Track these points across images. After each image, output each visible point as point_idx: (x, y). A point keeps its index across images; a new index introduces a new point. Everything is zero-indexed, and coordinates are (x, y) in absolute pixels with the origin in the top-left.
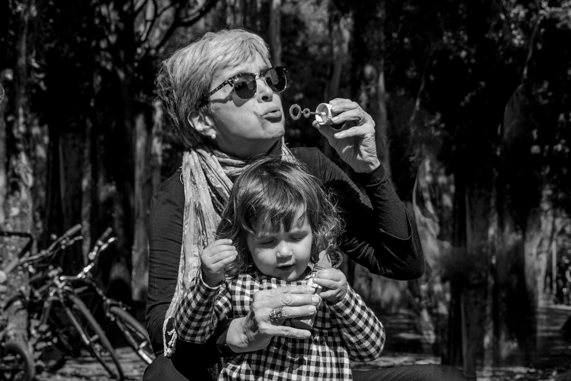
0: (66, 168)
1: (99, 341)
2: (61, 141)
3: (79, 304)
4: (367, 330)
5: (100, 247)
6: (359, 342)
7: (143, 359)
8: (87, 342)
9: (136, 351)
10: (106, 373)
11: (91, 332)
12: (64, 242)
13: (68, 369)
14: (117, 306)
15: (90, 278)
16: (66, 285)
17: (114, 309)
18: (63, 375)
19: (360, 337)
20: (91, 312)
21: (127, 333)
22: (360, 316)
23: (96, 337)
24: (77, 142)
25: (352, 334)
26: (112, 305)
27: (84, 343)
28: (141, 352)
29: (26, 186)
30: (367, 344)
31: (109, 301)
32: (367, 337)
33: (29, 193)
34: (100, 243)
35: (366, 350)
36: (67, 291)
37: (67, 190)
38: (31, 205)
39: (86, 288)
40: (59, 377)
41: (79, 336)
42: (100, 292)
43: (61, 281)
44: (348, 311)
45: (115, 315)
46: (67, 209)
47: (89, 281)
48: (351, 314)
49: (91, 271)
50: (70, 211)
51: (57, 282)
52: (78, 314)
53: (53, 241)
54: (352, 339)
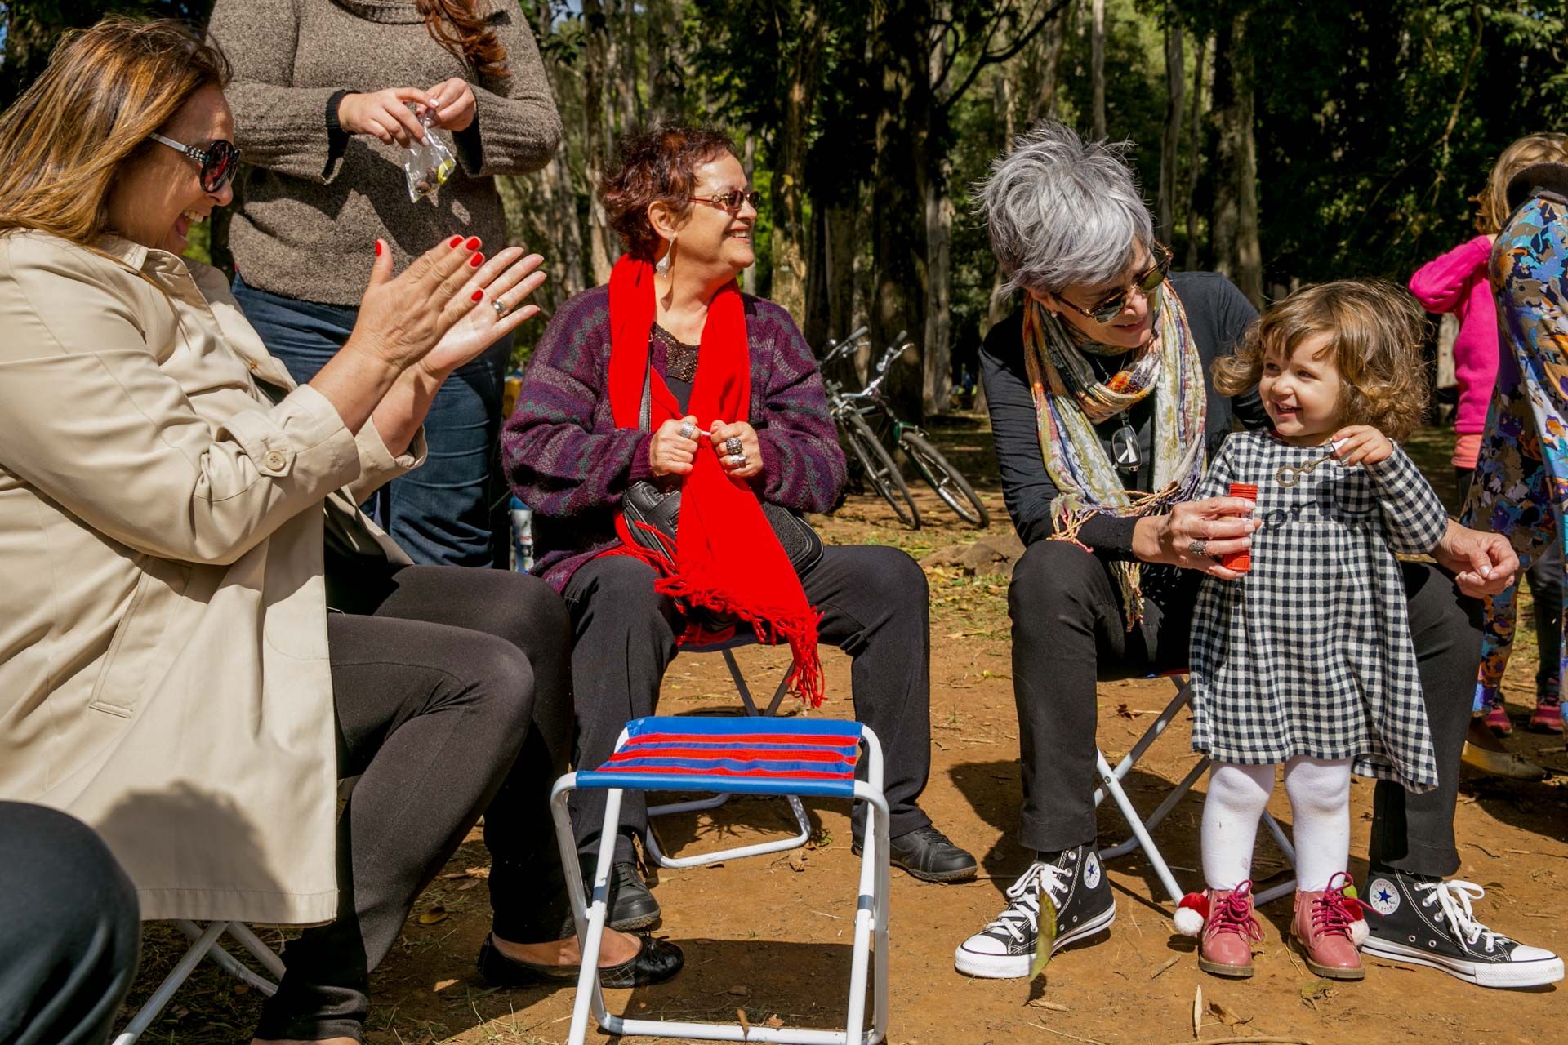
0: (833, 246)
1: (888, 476)
2: (827, 212)
3: (864, 429)
4: (1420, 506)
5: (891, 355)
6: (1407, 523)
7: (942, 498)
8: (874, 477)
9: (936, 489)
10: (895, 515)
11: (879, 465)
12: (845, 349)
13: (847, 509)
14: (912, 431)
15: (878, 395)
16: (848, 404)
17: (908, 435)
18: (843, 517)
19: (1409, 514)
20: (879, 439)
21: (924, 465)
22: (1410, 485)
23: (885, 471)
24: (847, 213)
25: (1399, 510)
26: (905, 430)
27: (869, 478)
28: (941, 490)
29: (798, 277)
30: (1417, 526)
31: (901, 425)
32: (1419, 517)
33: (802, 287)
34: (891, 350)
35: (1415, 535)
36: (848, 411)
37: (834, 274)
38: (803, 301)
39: (873, 407)
40: (837, 521)
41: (863, 468)
42: (891, 414)
43: (842, 400)
44: (1392, 475)
45: (910, 442)
46: (834, 298)
47: (877, 399)
48: (1396, 479)
49: (879, 386)
50: (838, 300)
51: (836, 400)
52: (863, 441)
53: (833, 347)
54: (1398, 517)
